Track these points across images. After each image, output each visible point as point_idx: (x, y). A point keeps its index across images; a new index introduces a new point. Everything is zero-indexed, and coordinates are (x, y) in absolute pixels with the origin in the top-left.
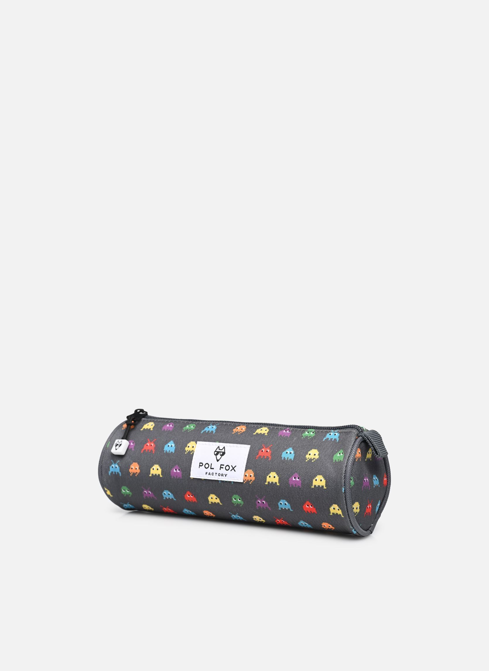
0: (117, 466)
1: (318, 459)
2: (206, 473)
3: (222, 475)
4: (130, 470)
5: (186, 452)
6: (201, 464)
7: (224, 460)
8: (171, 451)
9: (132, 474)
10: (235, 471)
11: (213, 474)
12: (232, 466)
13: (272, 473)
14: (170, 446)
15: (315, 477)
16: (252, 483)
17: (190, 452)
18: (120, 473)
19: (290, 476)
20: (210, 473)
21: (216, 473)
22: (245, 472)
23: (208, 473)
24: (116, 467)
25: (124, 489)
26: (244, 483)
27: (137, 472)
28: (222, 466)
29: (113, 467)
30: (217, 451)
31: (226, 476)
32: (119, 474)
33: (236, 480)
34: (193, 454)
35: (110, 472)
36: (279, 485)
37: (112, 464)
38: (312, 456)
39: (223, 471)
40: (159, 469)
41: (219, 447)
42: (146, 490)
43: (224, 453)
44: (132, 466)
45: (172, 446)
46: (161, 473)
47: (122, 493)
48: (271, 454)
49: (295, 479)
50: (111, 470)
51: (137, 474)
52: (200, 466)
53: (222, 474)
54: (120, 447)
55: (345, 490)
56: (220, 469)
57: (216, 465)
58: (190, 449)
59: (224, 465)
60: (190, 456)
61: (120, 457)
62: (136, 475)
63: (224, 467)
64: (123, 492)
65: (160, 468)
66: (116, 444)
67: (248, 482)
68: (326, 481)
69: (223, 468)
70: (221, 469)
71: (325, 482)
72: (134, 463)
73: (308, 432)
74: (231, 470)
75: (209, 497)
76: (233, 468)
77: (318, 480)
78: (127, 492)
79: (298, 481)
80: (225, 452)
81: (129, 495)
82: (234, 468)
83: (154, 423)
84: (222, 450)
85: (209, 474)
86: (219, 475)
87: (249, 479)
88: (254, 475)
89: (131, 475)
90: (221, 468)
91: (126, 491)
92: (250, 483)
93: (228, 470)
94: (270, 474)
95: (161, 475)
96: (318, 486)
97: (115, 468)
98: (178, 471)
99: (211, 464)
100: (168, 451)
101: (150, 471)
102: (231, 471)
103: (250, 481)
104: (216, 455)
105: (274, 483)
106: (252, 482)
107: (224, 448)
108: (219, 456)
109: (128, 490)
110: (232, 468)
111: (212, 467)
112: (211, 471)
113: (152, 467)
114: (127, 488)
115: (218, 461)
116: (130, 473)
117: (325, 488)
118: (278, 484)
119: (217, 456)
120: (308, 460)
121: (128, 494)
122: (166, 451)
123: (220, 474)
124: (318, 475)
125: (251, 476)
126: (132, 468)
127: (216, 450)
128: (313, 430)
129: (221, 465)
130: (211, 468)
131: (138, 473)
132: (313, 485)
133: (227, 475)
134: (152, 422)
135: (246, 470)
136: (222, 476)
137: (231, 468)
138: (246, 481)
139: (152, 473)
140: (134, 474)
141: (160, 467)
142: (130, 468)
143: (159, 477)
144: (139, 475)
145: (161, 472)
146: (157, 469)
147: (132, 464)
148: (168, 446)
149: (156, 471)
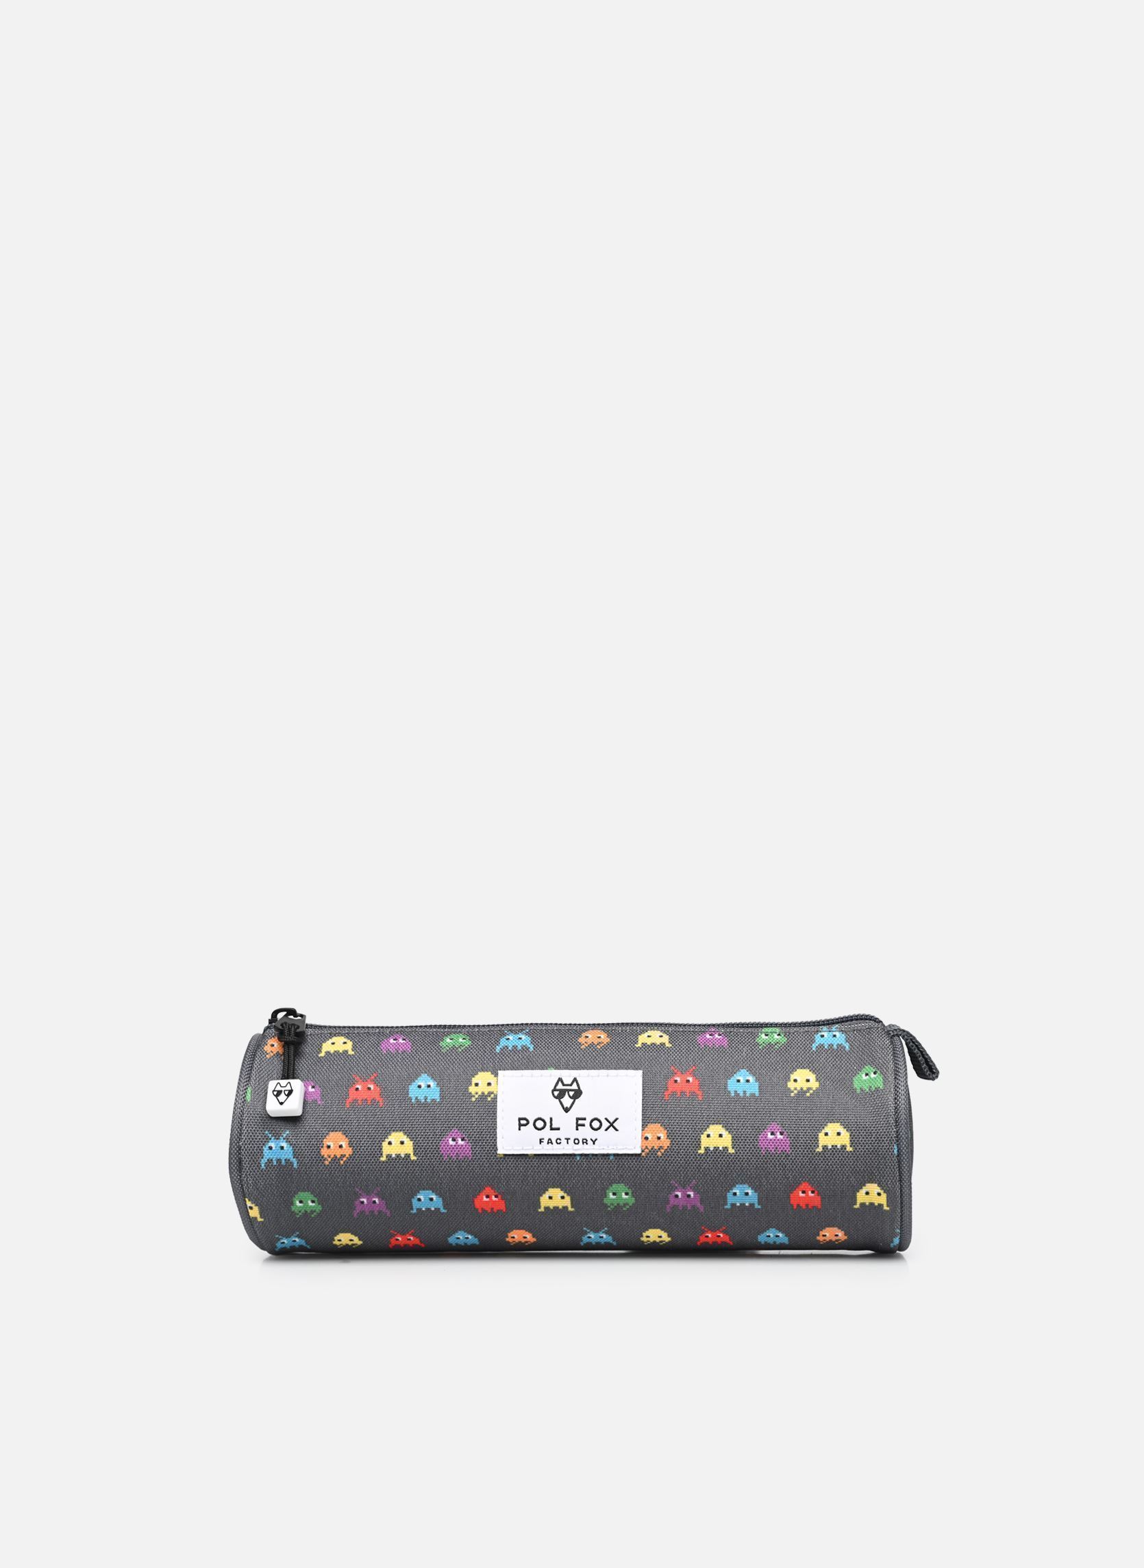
0: (284, 1144)
1: (817, 1089)
2: (541, 1141)
3: (585, 1141)
4: (324, 1152)
5: (474, 1096)
6: (523, 1122)
7: (582, 1108)
8: (429, 1098)
9: (330, 1159)
10: (617, 1130)
11: (559, 1141)
12: (606, 1119)
13: (712, 1127)
14: (424, 1085)
15: (823, 1128)
16: (663, 1154)
17: (483, 1097)
18: (295, 1161)
19: (760, 1130)
20: (550, 1139)
21: (568, 1139)
22: (643, 1130)
23: (546, 1141)
24: (282, 1148)
25: (302, 1199)
26: (643, 1154)
27: (345, 1153)
28: (580, 1122)
29: (271, 1148)
30: (558, 1088)
31: (594, 1144)
32: (292, 1164)
33: (623, 1149)
34: (495, 1100)
35: (263, 1161)
36: (733, 1151)
37: (268, 1139)
38: (801, 1084)
39: (586, 1132)
40: (405, 1142)
41: (560, 1080)
42: (367, 1195)
43: (578, 1094)
44: (327, 1142)
45: (429, 1086)
46: (412, 1149)
47: (292, 1209)
48: (700, 1086)
49: (773, 1137)
50: (267, 1154)
51: (345, 1159)
52: (520, 1125)
53: (583, 1140)
54: (290, 1097)
55: (898, 1151)
56: (577, 1129)
57: (566, 1122)
58: (483, 1089)
59: (585, 1119)
60: (488, 1106)
61: (291, 1121)
62: (342, 1162)
63: (587, 1123)
64: (295, 1207)
65: (408, 1139)
66: (274, 1091)
67: (653, 1151)
68: (851, 1135)
69: (583, 1125)
70: (579, 1127)
71: (849, 1136)
72: (332, 1134)
73: (766, 1035)
74: (605, 1128)
75: (544, 1196)
76: (612, 1125)
77: (832, 1134)
78: (306, 1206)
79: (782, 1140)
80: (581, 1089)
81: (311, 1212)
82: (614, 1122)
84: (571, 1085)
85: (548, 1143)
86: (576, 1141)
87: (656, 1145)
88: (668, 1136)
89: (327, 1163)
90: (578, 1125)
91: (305, 1203)
92: (659, 1153)
93: (599, 1128)
94: (708, 1130)
95: (412, 1155)
96: (832, 1146)
97: (278, 1149)
98: (460, 1142)
99: (551, 1119)
100: (422, 1098)
102: (606, 1130)
103: (659, 1149)
104: (559, 1097)
105: (721, 1149)
106: (663, 1151)
107: (575, 1080)
108: (567, 1101)
109: (313, 1202)
110: (609, 1124)
111: (553, 1127)
112: (554, 1135)
113: (386, 1137)
114: (310, 1197)
115: (567, 1110)
116: (323, 1159)
117: (849, 1149)
118: (731, 1151)
119: (561, 1100)
120: (796, 1092)
121: (307, 1211)
122: (416, 1098)
123: (578, 1139)
124: (829, 1124)
125: (659, 1138)
126: (329, 1147)
127: (555, 1086)
128: (778, 1030)
129: (578, 1119)
130: (552, 1129)
131: (347, 1156)
132: (820, 1145)
133: (596, 1140)
135: (644, 1126)
136: (583, 1143)
137: (605, 1124)
138: (647, 1150)
139: (388, 1153)
140: (335, 1160)
141: (408, 1135)
142: (322, 1147)
143: (407, 1159)
144: (349, 1160)
145: (414, 1149)
146: (399, 1142)
147: (327, 1137)
148: (420, 1087)
149: (397, 1146)
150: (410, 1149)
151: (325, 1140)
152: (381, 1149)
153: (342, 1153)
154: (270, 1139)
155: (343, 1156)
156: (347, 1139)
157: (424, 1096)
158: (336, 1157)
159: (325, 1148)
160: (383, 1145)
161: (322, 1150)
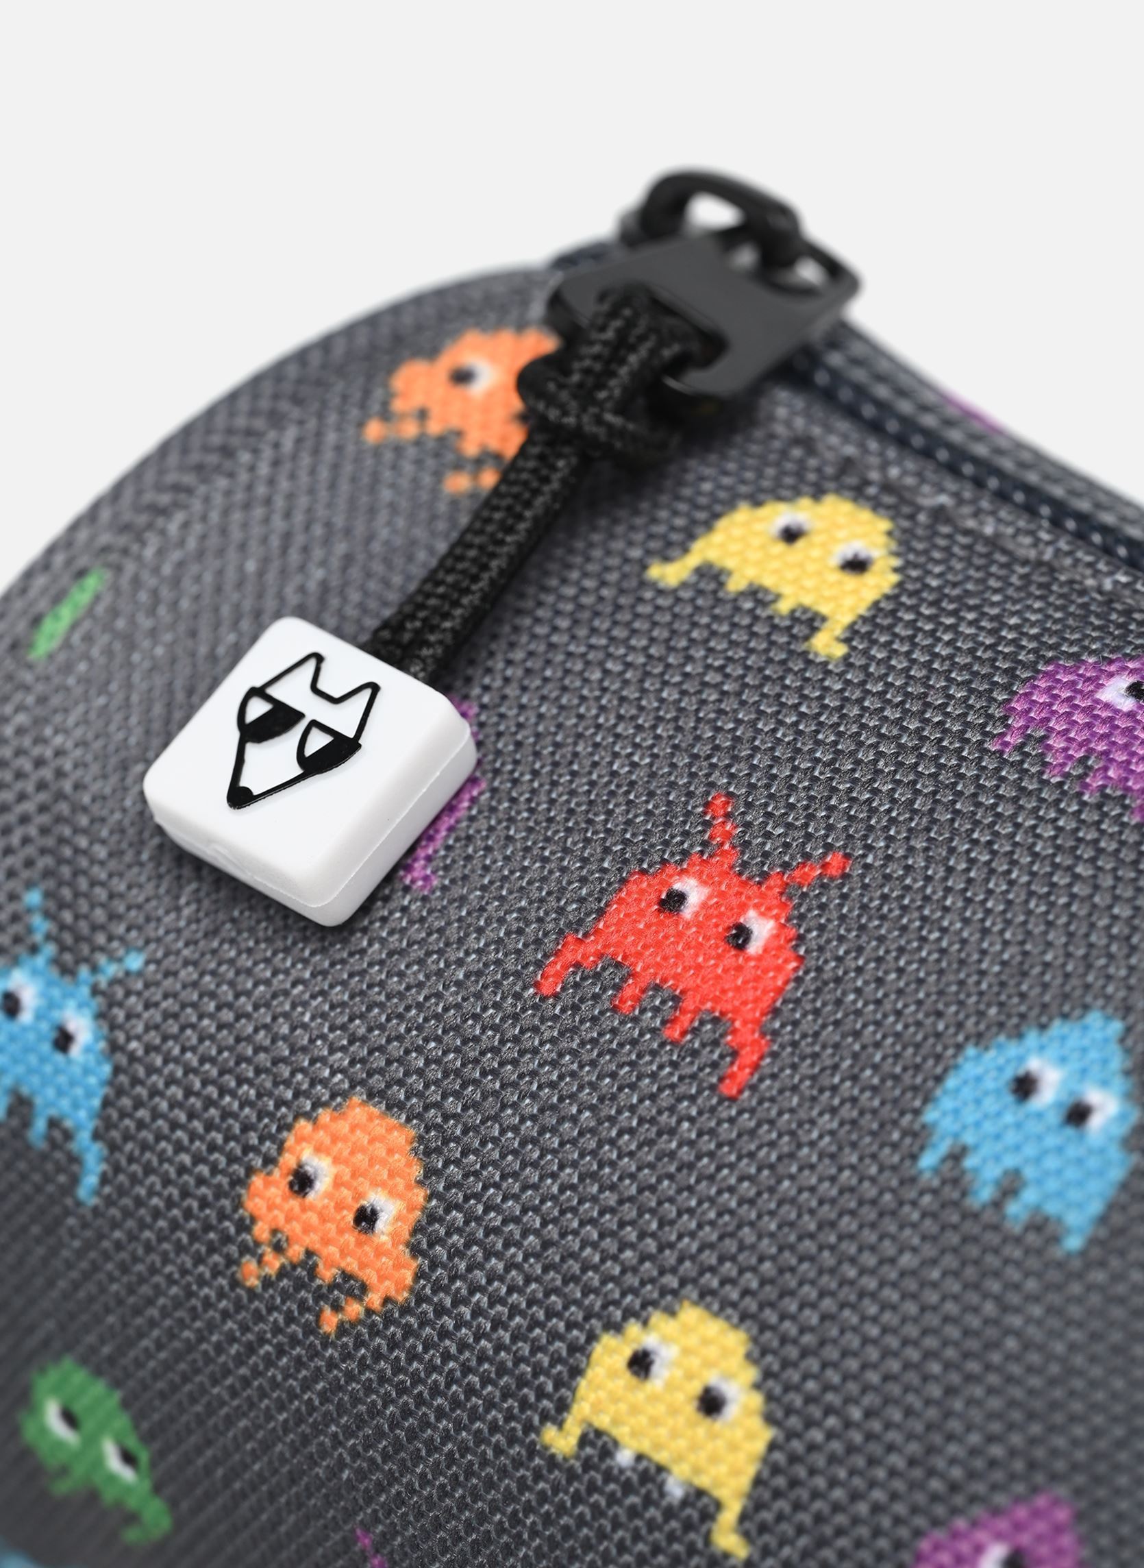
0: (82, 1027)
8: (1030, 1196)
9: (274, 1264)
14: (1050, 1093)
24: (63, 1040)
25: (78, 1408)
27: (369, 1276)
40: (732, 1411)
45: (1078, 1114)
46: (744, 1482)
47: (30, 1432)
62: (330, 1322)
64: (44, 1431)
65: (756, 1400)
66: (258, 692)
72: (359, 1110)
78: (99, 1462)
81: (132, 1518)
83: (904, 541)
89: (251, 1273)
91: (91, 1442)
95: (729, 1515)
100: (992, 1172)
101: (577, 1372)
109: (128, 1458)
113: (633, 1328)
114: (122, 1421)
121: (109, 1495)
122: (957, 1156)
134: (876, 506)
139: (603, 1421)
140: (300, 1285)
141: (767, 1374)
142: (269, 1161)
143: (688, 1526)
144: (374, 1331)
145: (758, 1482)
146: (696, 1388)
147: (324, 1115)
148: (1024, 1087)
149: (673, 1411)
150: (735, 1472)
151: (303, 1125)
152: (576, 1372)
153: (352, 1265)
154: (34, 950)
155: (352, 1286)
156: (420, 1195)
157: (1010, 1161)
158: (312, 1272)
159: (280, 1177)
160: (598, 1350)
161: (257, 1181)
